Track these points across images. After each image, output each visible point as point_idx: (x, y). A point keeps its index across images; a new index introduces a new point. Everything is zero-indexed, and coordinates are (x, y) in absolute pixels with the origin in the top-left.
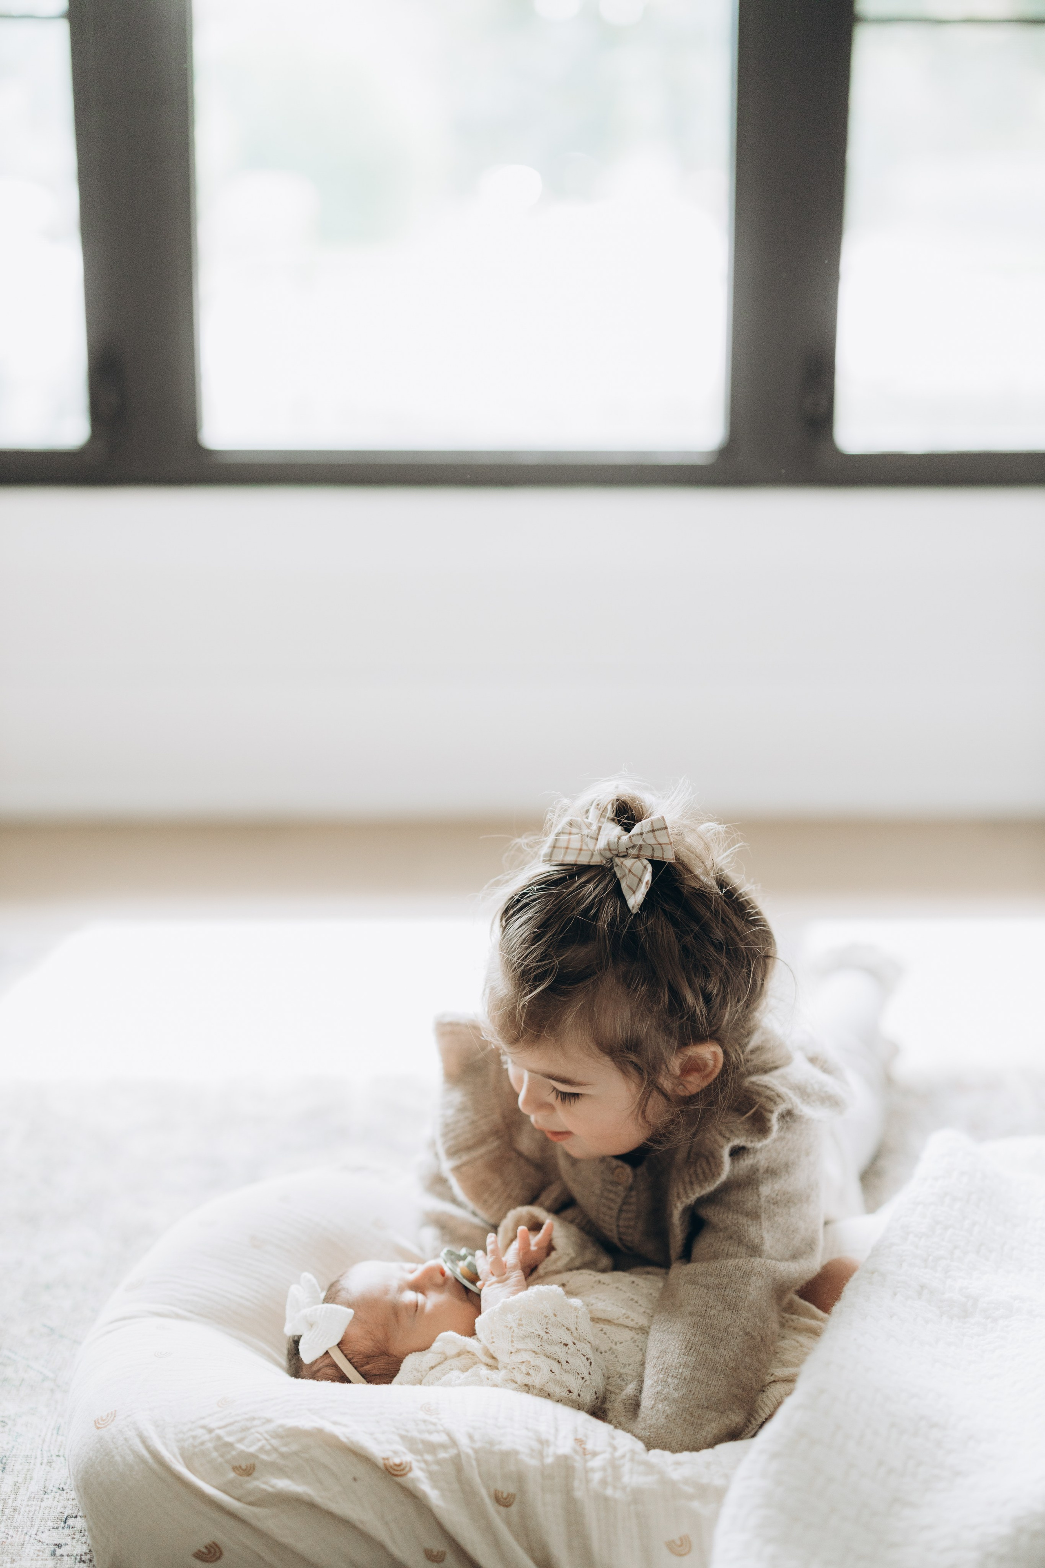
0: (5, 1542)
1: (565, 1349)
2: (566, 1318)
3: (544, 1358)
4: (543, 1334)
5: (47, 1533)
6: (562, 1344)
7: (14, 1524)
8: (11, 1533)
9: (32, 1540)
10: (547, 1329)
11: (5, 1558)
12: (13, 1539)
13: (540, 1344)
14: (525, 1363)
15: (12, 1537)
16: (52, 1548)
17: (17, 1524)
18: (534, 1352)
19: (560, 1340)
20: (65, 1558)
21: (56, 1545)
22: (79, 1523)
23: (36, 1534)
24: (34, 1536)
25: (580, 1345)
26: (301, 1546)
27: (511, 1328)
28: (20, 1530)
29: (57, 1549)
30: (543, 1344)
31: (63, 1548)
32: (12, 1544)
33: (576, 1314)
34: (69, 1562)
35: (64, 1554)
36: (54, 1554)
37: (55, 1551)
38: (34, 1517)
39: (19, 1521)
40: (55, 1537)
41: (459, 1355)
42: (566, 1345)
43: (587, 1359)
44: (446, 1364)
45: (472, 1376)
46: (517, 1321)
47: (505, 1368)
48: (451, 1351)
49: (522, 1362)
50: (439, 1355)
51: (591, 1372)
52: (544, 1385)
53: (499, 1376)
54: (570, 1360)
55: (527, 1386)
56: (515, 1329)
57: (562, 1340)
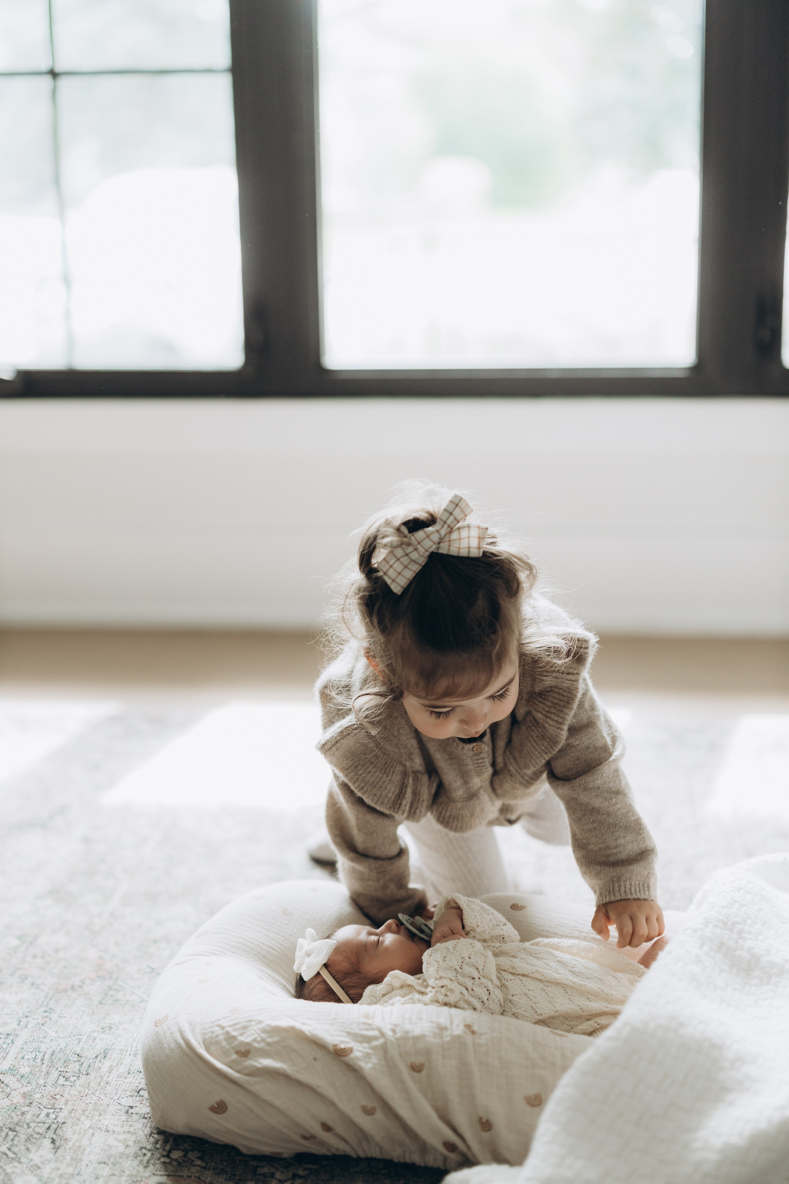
0: (97, 1103)
1: (472, 981)
2: (477, 961)
3: (457, 984)
4: (458, 968)
5: (125, 1098)
6: (471, 978)
7: (105, 1092)
8: (102, 1098)
9: (115, 1103)
10: (461, 966)
11: (95, 1113)
12: (103, 1101)
13: (456, 975)
14: (444, 988)
15: (102, 1100)
16: (127, 1108)
17: (107, 1092)
18: (451, 980)
19: (469, 975)
20: (134, 1115)
21: (130, 1106)
22: (145, 1094)
23: (118, 1099)
24: (116, 1100)
25: (483, 980)
27: (439, 962)
28: (108, 1096)
29: (130, 1109)
30: (458, 975)
31: (134, 1109)
32: (101, 1105)
33: (484, 960)
34: (136, 1118)
35: (134, 1113)
36: (127, 1112)
37: (128, 1110)
38: (119, 1088)
39: (108, 1090)
40: (130, 1102)
41: (402, 987)
42: (473, 978)
43: (488, 990)
44: (393, 993)
45: (409, 1000)
46: (443, 958)
47: (431, 992)
48: (397, 984)
49: (442, 987)
50: (389, 986)
51: (489, 999)
52: (456, 1003)
53: (427, 998)
54: (475, 988)
55: (446, 1004)
56: (441, 963)
57: (471, 975)
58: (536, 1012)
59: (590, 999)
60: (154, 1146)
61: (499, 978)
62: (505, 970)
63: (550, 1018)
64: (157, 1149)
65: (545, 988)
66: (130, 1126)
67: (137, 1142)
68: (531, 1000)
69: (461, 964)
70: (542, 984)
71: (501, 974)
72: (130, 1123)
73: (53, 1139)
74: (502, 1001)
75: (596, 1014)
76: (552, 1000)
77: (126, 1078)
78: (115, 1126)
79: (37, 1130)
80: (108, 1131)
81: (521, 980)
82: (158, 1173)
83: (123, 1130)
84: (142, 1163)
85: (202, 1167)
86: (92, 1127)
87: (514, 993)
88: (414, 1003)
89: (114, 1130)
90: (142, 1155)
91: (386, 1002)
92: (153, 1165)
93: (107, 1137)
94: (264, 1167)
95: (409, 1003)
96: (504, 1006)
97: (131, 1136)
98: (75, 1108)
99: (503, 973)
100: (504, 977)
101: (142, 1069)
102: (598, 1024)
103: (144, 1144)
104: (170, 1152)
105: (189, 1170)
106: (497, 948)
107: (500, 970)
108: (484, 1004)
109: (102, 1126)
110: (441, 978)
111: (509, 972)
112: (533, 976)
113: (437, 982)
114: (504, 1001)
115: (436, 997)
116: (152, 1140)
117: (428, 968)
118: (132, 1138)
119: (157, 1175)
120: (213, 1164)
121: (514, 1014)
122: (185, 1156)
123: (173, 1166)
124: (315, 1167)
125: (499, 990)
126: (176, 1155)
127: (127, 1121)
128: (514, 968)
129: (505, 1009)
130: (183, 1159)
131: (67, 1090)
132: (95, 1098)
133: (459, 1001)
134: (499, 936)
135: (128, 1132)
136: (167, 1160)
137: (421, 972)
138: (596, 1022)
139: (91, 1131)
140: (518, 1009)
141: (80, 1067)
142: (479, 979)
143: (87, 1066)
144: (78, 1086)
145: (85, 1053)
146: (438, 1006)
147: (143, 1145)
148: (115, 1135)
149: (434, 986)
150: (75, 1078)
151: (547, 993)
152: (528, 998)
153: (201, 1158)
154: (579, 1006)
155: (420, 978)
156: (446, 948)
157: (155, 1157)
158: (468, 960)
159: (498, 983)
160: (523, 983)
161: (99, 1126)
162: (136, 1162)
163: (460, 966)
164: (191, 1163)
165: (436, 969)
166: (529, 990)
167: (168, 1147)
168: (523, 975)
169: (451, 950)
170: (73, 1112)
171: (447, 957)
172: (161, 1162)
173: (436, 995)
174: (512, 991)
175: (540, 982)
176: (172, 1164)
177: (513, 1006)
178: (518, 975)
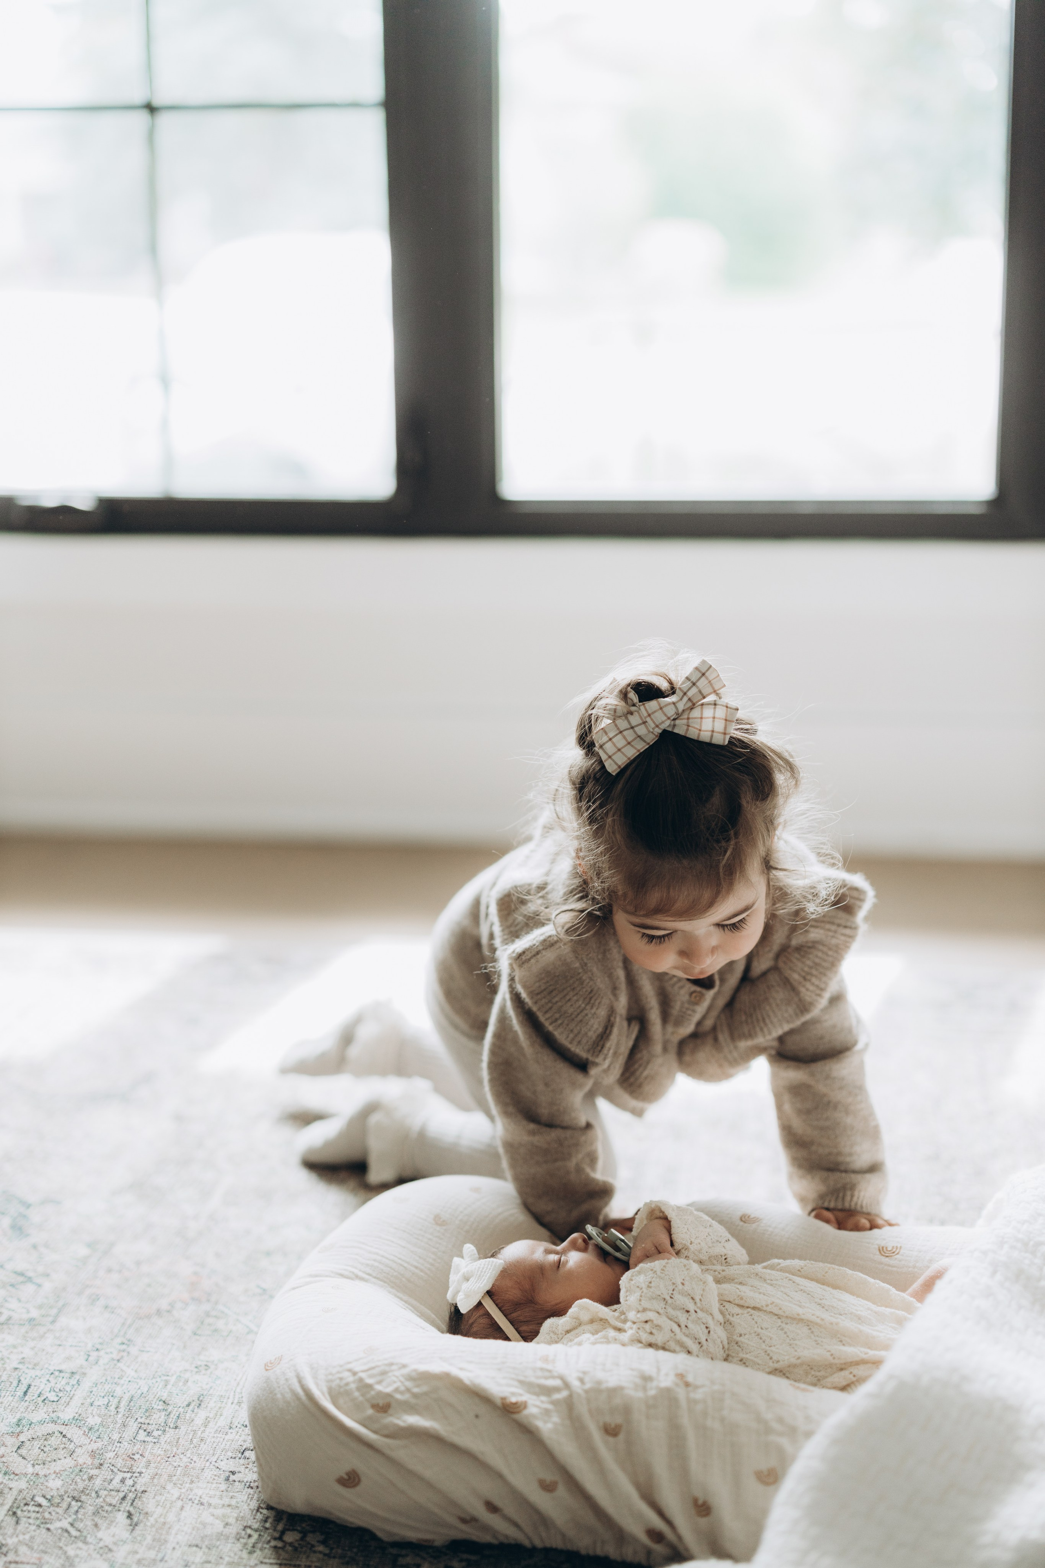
1: (686, 1315)
2: (693, 1289)
3: (665, 1319)
4: (668, 1298)
5: (226, 1461)
6: (684, 1311)
7: (199, 1452)
8: (194, 1459)
9: (211, 1466)
10: (672, 1294)
11: (186, 1479)
12: (196, 1464)
13: (664, 1306)
14: (649, 1323)
15: (195, 1462)
16: (227, 1474)
17: (202, 1452)
19: (682, 1307)
20: (237, 1483)
21: (231, 1472)
22: (252, 1455)
23: (216, 1462)
24: (213, 1464)
25: (700, 1314)
26: (428, 1474)
27: (641, 1289)
28: (203, 1457)
29: (231, 1475)
30: (667, 1307)
31: (236, 1475)
32: (193, 1468)
33: (703, 1287)
34: (239, 1487)
35: (236, 1480)
36: (227, 1479)
37: (229, 1476)
38: (217, 1447)
39: (203, 1449)
40: (231, 1465)
41: (592, 1321)
42: (688, 1312)
43: (707, 1328)
44: (580, 1329)
45: (601, 1338)
46: (647, 1283)
47: (631, 1328)
48: (585, 1317)
49: (646, 1322)
50: (574, 1320)
51: (708, 1340)
52: (665, 1344)
53: (625, 1337)
54: (690, 1325)
55: (650, 1345)
56: (644, 1290)
57: (684, 1307)
58: (771, 1358)
59: (844, 1342)
60: (262, 1524)
61: (722, 1313)
62: (729, 1302)
63: (789, 1366)
64: (267, 1529)
65: (784, 1325)
66: (231, 1498)
67: (240, 1519)
68: (764, 1342)
69: (672, 1292)
70: (779, 1321)
71: (724, 1306)
72: (231, 1494)
73: (129, 1512)
74: (725, 1343)
75: (851, 1362)
76: (792, 1342)
77: (226, 1434)
78: (211, 1497)
79: (108, 1500)
80: (202, 1504)
81: (751, 1315)
82: (267, 1561)
83: (222, 1502)
84: (247, 1547)
85: (325, 1555)
86: (181, 1498)
87: (742, 1332)
88: (608, 1342)
89: (211, 1502)
90: (246, 1537)
91: (571, 1340)
92: (261, 1550)
93: (200, 1511)
94: (407, 1555)
95: (601, 1343)
96: (728, 1349)
97: (232, 1510)
98: (159, 1472)
99: (727, 1305)
100: (729, 1310)
101: (247, 1423)
102: (854, 1376)
103: (249, 1522)
104: (283, 1533)
105: (308, 1557)
106: (719, 1273)
107: (724, 1301)
108: (702, 1346)
109: (195, 1497)
110: (644, 1310)
111: (735, 1304)
112: (768, 1309)
113: (639, 1315)
114: (728, 1343)
115: (638, 1335)
116: (259, 1516)
117: (627, 1296)
118: (233, 1514)
119: (266, 1563)
120: (340, 1551)
121: (741, 1360)
122: (302, 1539)
123: (287, 1552)
124: (473, 1558)
125: (722, 1327)
126: (290, 1537)
127: (227, 1491)
128: (742, 1299)
129: (730, 1353)
130: (301, 1542)
131: (149, 1449)
132: (185, 1459)
133: (668, 1341)
134: (720, 1257)
135: (229, 1506)
136: (280, 1544)
137: (618, 1302)
138: (851, 1373)
139: (180, 1503)
140: (747, 1354)
141: (166, 1418)
142: (696, 1312)
143: (175, 1417)
144: (163, 1443)
145: (173, 1399)
146: (641, 1347)
147: (247, 1523)
148: (211, 1510)
149: (635, 1321)
150: (160, 1432)
151: (785, 1333)
152: (761, 1338)
153: (324, 1542)
154: (829, 1351)
155: (616, 1310)
156: (652, 1270)
157: (263, 1539)
158: (680, 1287)
159: (720, 1318)
160: (753, 1319)
161: (190, 1497)
162: (239, 1546)
163: (670, 1295)
164: (310, 1549)
165: (638, 1297)
166: (762, 1328)
167: (280, 1527)
168: (754, 1308)
169: (658, 1273)
170: (157, 1477)
171: (653, 1283)
172: (271, 1547)
173: (638, 1333)
174: (739, 1330)
175: (776, 1317)
176: (286, 1549)
177: (740, 1349)
178: (748, 1307)
